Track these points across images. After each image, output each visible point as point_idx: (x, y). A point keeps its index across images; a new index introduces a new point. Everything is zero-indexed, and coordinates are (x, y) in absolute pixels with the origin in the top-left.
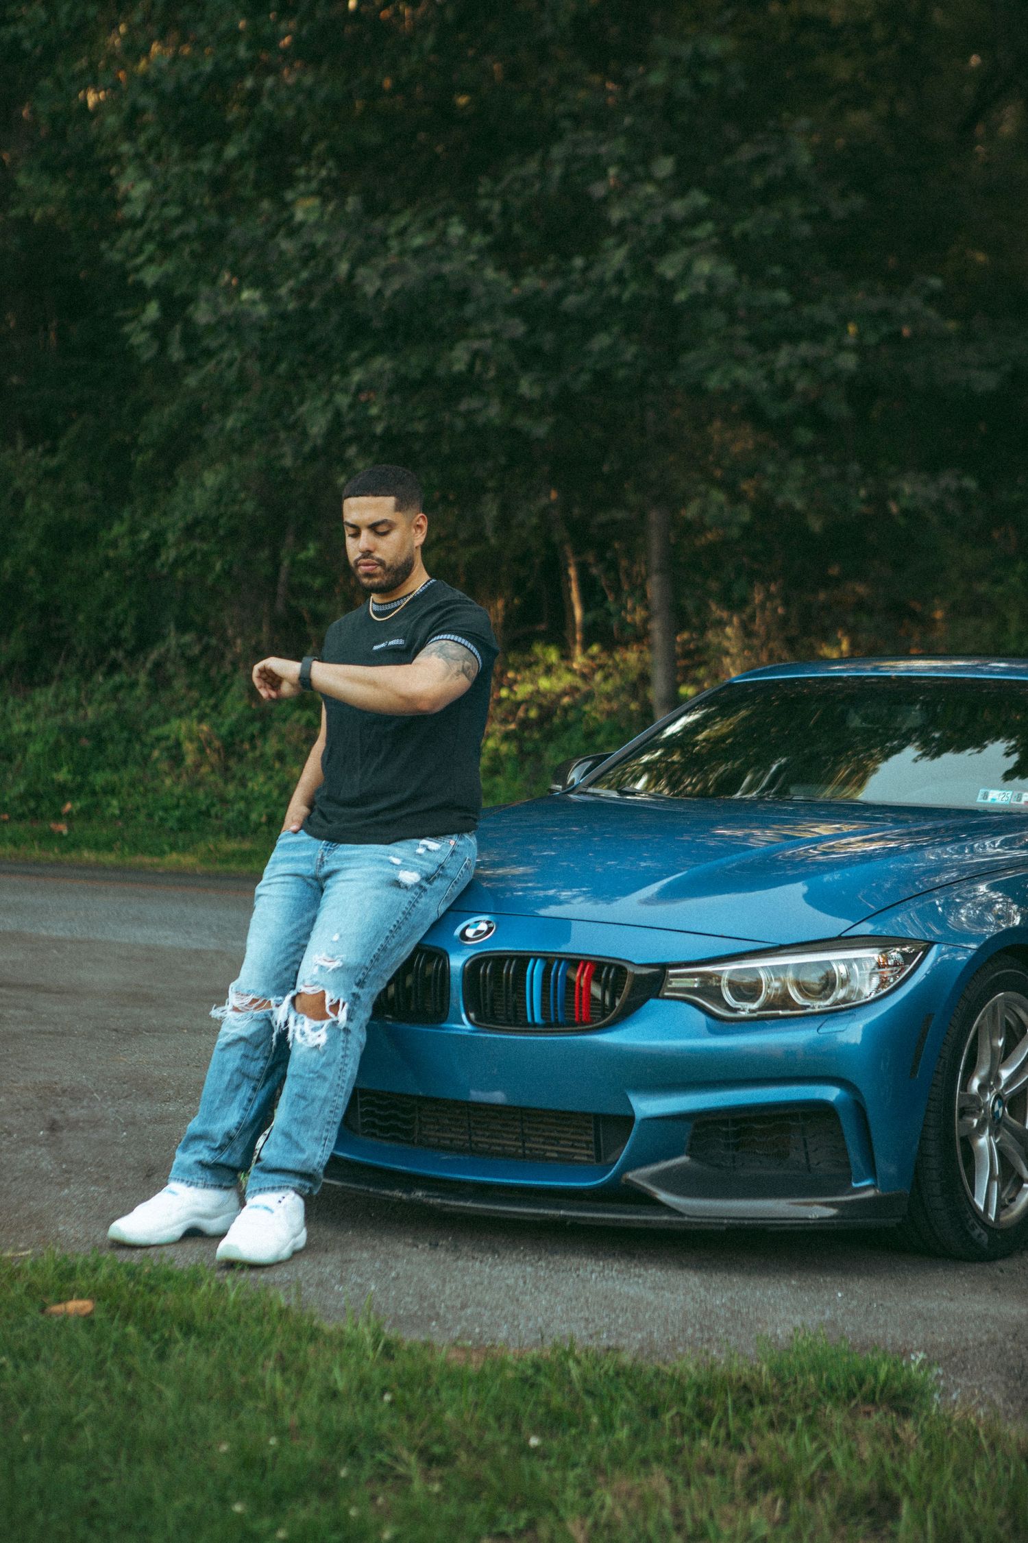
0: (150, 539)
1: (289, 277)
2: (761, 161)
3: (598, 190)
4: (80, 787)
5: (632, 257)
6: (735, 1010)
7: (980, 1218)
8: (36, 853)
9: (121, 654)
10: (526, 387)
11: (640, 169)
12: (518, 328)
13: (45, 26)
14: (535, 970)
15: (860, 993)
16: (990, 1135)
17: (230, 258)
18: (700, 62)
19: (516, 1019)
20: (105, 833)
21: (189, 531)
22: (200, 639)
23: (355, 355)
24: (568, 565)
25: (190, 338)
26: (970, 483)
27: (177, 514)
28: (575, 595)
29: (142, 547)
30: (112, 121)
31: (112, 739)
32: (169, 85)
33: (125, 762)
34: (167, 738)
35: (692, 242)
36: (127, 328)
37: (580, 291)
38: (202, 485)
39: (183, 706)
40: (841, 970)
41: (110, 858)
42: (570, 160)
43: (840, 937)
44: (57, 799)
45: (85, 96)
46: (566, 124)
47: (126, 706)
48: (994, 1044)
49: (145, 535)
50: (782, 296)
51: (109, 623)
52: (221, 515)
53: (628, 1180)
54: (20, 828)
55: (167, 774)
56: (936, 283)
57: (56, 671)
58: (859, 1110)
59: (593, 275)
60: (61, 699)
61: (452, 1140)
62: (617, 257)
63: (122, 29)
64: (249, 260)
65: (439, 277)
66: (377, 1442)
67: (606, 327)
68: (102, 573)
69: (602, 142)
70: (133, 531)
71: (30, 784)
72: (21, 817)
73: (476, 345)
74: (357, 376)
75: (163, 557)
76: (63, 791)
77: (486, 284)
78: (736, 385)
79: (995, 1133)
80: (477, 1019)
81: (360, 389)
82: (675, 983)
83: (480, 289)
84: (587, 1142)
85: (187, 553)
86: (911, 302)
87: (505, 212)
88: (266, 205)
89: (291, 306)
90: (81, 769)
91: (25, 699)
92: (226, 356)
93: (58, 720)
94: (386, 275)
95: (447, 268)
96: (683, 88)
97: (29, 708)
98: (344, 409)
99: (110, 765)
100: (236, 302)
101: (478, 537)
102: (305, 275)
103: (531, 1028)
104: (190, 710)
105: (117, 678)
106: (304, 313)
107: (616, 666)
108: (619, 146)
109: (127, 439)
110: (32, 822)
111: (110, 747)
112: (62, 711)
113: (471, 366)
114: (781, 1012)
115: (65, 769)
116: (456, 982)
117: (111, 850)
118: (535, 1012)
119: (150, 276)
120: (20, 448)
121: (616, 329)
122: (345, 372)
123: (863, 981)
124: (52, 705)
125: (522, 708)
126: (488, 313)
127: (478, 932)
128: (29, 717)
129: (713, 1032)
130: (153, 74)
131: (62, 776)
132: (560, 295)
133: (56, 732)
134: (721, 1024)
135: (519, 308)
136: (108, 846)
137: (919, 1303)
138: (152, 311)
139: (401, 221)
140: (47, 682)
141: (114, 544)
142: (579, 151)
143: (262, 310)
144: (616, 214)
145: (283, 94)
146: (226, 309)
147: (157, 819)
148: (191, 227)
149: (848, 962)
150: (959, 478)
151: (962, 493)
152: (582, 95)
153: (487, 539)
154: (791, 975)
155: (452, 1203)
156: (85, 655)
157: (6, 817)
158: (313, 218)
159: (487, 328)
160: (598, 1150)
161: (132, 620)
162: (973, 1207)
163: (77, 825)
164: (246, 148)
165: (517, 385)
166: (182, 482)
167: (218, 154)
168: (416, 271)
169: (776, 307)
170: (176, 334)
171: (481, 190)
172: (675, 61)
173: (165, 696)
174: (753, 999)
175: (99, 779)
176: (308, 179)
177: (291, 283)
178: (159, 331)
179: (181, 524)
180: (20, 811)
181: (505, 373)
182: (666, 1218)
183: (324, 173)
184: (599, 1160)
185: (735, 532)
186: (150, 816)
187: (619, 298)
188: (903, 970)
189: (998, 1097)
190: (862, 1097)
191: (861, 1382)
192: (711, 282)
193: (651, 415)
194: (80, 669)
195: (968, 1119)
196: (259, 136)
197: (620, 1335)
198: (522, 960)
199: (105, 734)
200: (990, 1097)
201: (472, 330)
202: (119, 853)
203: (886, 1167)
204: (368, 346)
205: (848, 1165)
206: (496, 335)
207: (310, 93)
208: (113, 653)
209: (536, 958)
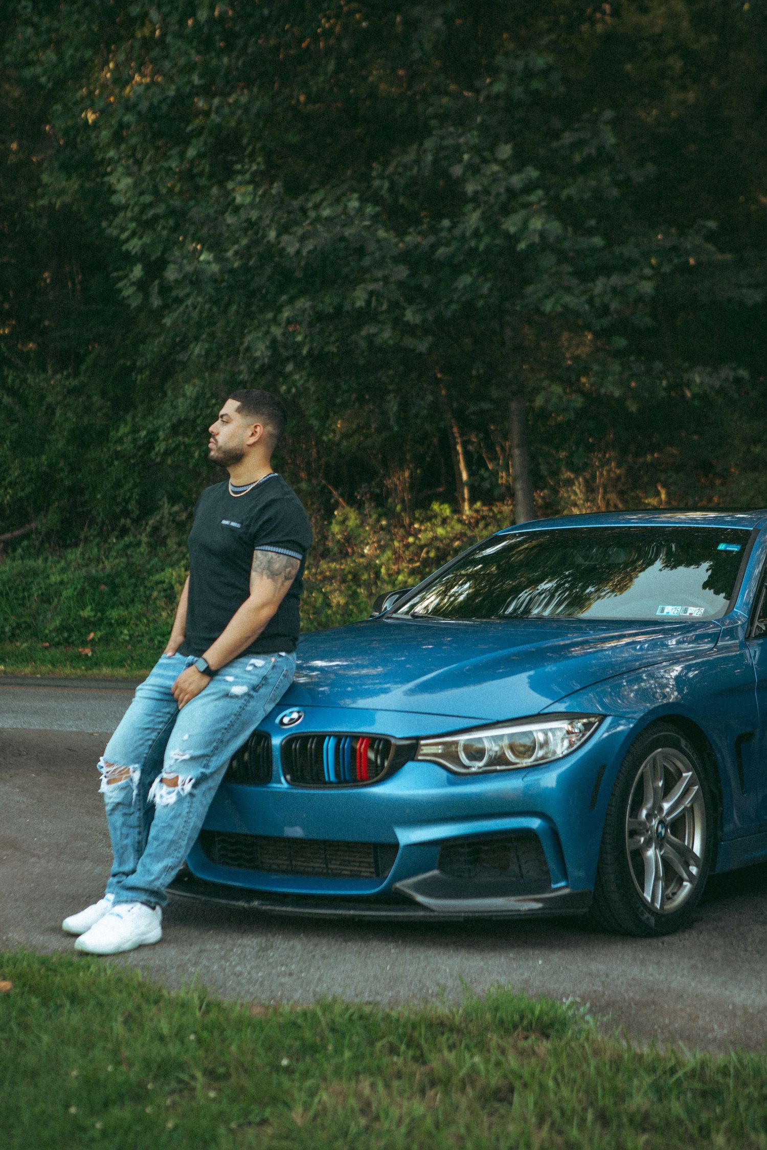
0: (145, 437)
1: (233, 244)
2: (578, 145)
3: (457, 171)
4: (101, 619)
5: (484, 218)
6: (468, 767)
7: (649, 908)
8: (68, 671)
9: (128, 521)
10: (410, 316)
11: (487, 154)
12: (402, 272)
13: (55, 66)
14: (330, 745)
15: (554, 753)
16: (656, 848)
17: (192, 230)
18: (529, 74)
19: (318, 779)
20: (118, 654)
21: (175, 430)
22: (186, 508)
23: (284, 298)
24: (456, 444)
25: (165, 290)
26: (743, 373)
27: (166, 417)
28: (462, 465)
29: (141, 442)
30: (105, 134)
31: (123, 585)
32: (144, 106)
33: (133, 601)
34: (163, 582)
35: (526, 206)
36: (120, 285)
37: (448, 244)
38: (184, 395)
39: (175, 557)
40: (541, 737)
41: (122, 672)
42: (439, 149)
43: (539, 714)
44: (83, 630)
45: (86, 115)
46: (434, 122)
47: (134, 560)
48: (656, 785)
49: (143, 433)
50: (598, 241)
51: (119, 499)
52: (198, 417)
53: (396, 889)
54: (56, 653)
55: (164, 609)
56: (712, 224)
57: (82, 536)
58: (554, 834)
59: (457, 232)
60: (87, 556)
61: (278, 865)
62: (473, 219)
63: (111, 65)
64: (204, 231)
65: (343, 239)
66: (181, 1067)
67: (468, 271)
68: (112, 461)
69: (459, 136)
70: (135, 430)
71: (63, 620)
72: (57, 645)
73: (372, 287)
74: (286, 313)
75: (157, 449)
76: (89, 624)
77: (378, 241)
78: (565, 307)
79: (660, 847)
80: (292, 779)
81: (289, 322)
82: (426, 750)
83: (372, 246)
84: (369, 863)
85: (173, 445)
86: (693, 240)
87: (391, 190)
88: (215, 190)
89: (236, 265)
90: (101, 608)
91: (60, 557)
92: (189, 302)
93: (83, 572)
94: (303, 239)
95: (347, 232)
96: (518, 92)
97: (63, 563)
98: (279, 338)
99: (122, 604)
100: (196, 262)
101: (384, 426)
102: (244, 242)
103: (327, 784)
104: (179, 561)
105: (127, 539)
106: (246, 268)
107: (494, 517)
108: (472, 138)
109: (129, 363)
110: (65, 647)
111: (122, 590)
112: (87, 565)
113: (368, 302)
114: (498, 768)
115: (89, 608)
116: (276, 754)
117: (122, 666)
118: (330, 774)
119: (134, 246)
120: (50, 372)
121: (474, 271)
122: (279, 311)
123: (556, 745)
124: (80, 561)
125: (425, 550)
126: (380, 264)
127: (291, 719)
128: (63, 570)
129: (451, 783)
130: (133, 98)
131: (87, 613)
132: (434, 247)
133: (82, 580)
134: (456, 778)
135: (404, 258)
136: (121, 663)
137: (595, 966)
138: (138, 271)
139: (317, 198)
140: (76, 545)
141: (120, 441)
142: (446, 143)
143: (215, 268)
144: (470, 188)
145: (226, 110)
146: (189, 269)
147: (156, 642)
148: (160, 209)
149: (545, 732)
150: (734, 369)
151: (738, 381)
152: (445, 100)
153: (391, 428)
154: (506, 742)
155: (277, 908)
156: (103, 523)
157: (47, 644)
158: (248, 200)
159: (379, 274)
160: (377, 867)
161: (136, 496)
162: (643, 901)
163: (98, 649)
164: (203, 149)
165: (404, 315)
166: (169, 393)
167: (182, 155)
168: (325, 234)
169: (593, 250)
170: (155, 287)
171: (374, 174)
172: (511, 74)
173: (161, 551)
174: (480, 759)
175: (114, 614)
176: (242, 172)
177: (236, 247)
178: (142, 286)
179: (168, 425)
180: (57, 639)
181: (394, 305)
182: (422, 913)
183: (254, 167)
184: (378, 875)
185: (572, 415)
186: (151, 640)
187: (477, 248)
188: (583, 735)
189: (661, 822)
190: (555, 824)
191: (522, 1018)
192: (542, 234)
193: (508, 332)
194: (100, 534)
195: (638, 838)
196: (211, 140)
197: (377, 993)
198: (321, 738)
199: (117, 581)
200: (655, 822)
201: (368, 276)
202: (128, 668)
203: (575, 872)
204: (293, 292)
205: (548, 873)
206: (385, 279)
207: (246, 110)
208: (123, 521)
209: (330, 736)
